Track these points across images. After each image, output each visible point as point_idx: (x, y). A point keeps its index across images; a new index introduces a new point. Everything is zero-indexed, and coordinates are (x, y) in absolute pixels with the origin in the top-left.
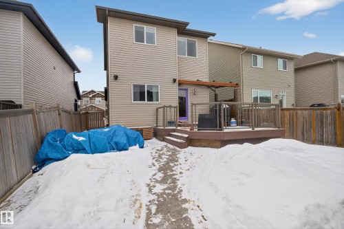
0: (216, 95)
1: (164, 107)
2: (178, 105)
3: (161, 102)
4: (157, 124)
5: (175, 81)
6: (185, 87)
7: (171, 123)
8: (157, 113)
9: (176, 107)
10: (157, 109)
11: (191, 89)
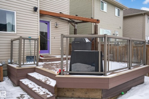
0: (75, 30)
1: (20, 39)
2: (39, 37)
3: (18, 32)
4: (11, 59)
5: (35, 9)
6: (47, 19)
7: (30, 58)
8: (12, 46)
9: (37, 40)
10: (12, 41)
11: (52, 22)
